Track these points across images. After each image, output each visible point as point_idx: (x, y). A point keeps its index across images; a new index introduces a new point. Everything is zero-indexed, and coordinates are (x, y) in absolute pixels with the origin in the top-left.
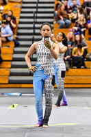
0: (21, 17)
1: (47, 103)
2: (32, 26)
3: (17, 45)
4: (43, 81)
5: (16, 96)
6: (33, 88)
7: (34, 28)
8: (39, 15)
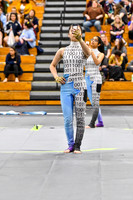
0: (45, 18)
2: (58, 28)
5: (40, 115)
7: (61, 31)
8: (67, 15)
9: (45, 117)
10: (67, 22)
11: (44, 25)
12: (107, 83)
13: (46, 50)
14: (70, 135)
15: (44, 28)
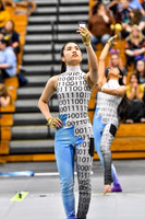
0: (29, 33)
1: (81, 188)
2: (49, 47)
3: (23, 84)
4: (73, 149)
5: (25, 177)
6: (55, 161)
7: (53, 52)
8: (61, 27)
9: (31, 181)
10: (61, 37)
11: (28, 43)
12: (123, 126)
13: (31, 79)
14: (69, 207)
15: (28, 48)
